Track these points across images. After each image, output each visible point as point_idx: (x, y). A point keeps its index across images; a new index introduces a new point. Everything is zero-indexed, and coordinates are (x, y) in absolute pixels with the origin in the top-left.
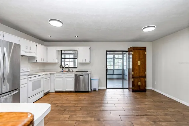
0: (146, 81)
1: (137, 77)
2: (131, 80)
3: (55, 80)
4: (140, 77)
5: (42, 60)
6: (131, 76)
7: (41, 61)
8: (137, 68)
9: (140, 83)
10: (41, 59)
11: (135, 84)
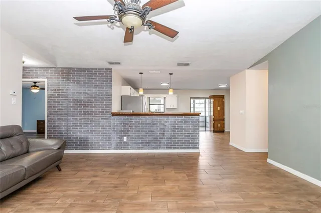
0: (224, 124)
1: (216, 120)
2: (212, 122)
4: (220, 120)
6: (212, 120)
8: (217, 113)
9: (219, 125)
11: (216, 126)
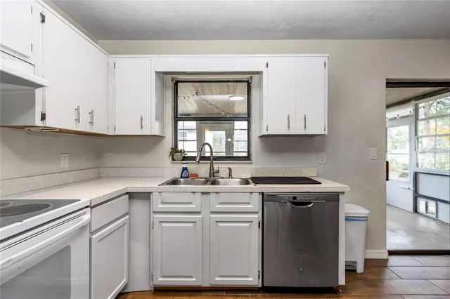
3: (157, 224)
5: (85, 118)
7: (78, 120)
10: (78, 109)
